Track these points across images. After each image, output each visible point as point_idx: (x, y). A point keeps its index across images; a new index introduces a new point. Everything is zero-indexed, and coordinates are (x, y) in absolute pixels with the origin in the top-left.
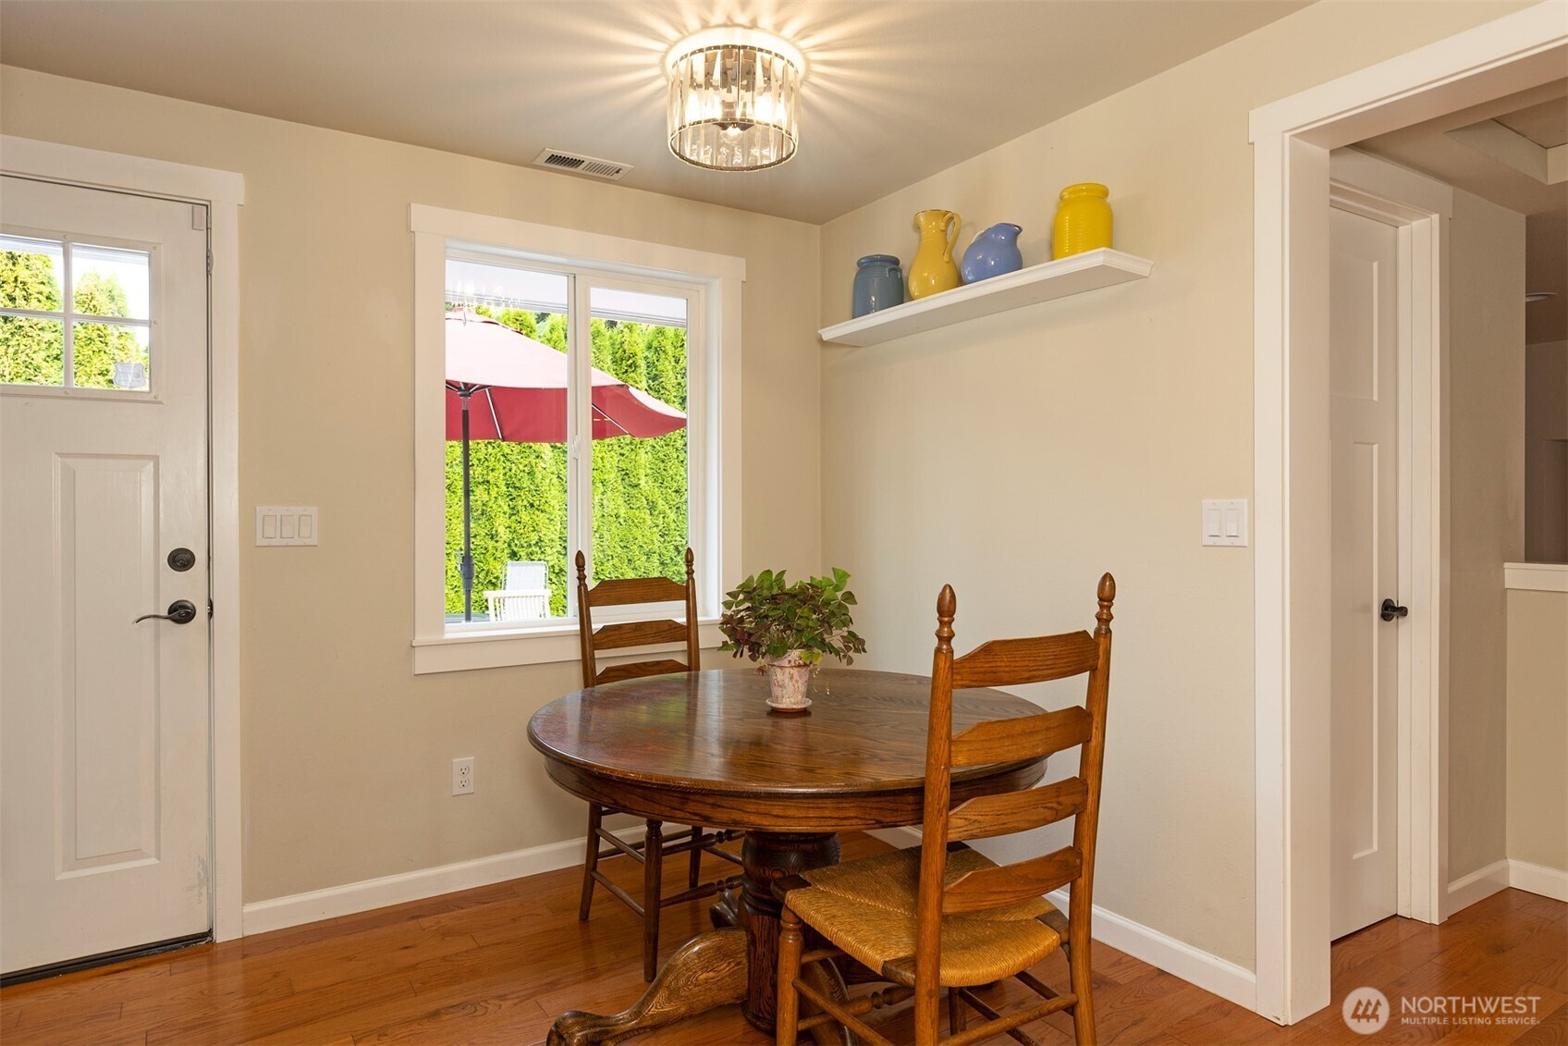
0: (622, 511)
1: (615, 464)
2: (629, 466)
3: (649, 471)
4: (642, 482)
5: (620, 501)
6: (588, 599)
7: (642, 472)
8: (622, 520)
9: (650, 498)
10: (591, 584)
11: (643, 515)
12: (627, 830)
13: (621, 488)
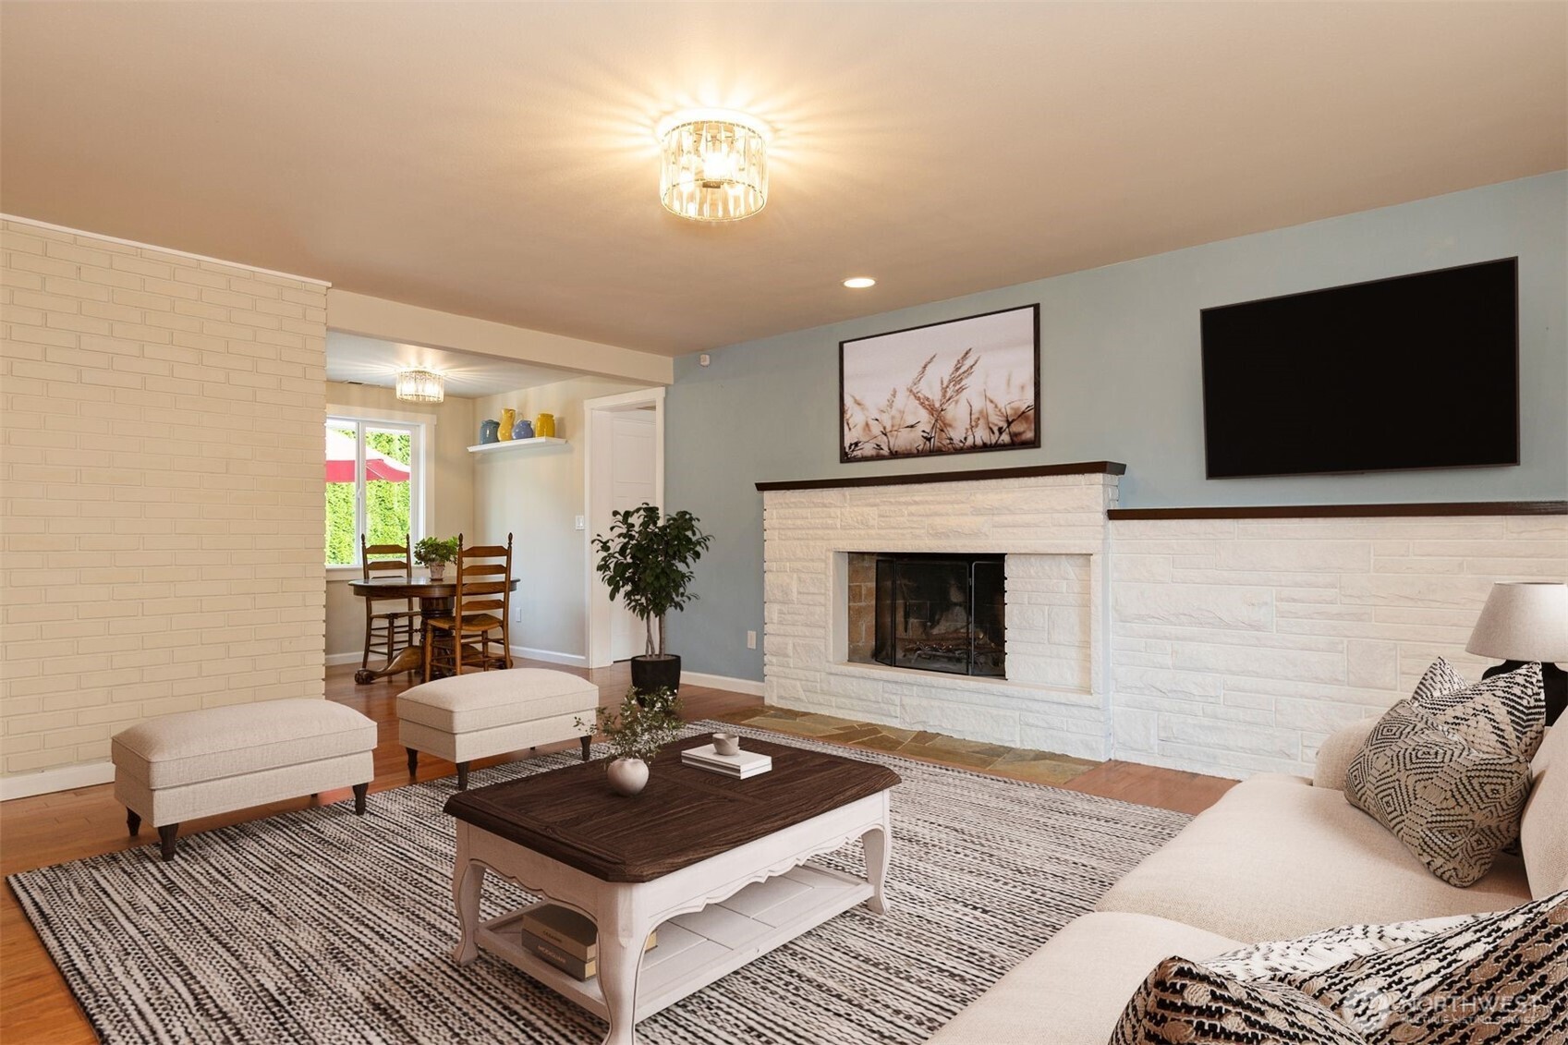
0: (379, 527)
1: (374, 492)
2: (385, 495)
3: (401, 499)
4: (395, 507)
5: (378, 520)
6: (365, 551)
7: (395, 499)
8: (379, 534)
9: (401, 518)
10: (368, 546)
11: (395, 530)
12: (381, 607)
13: (379, 510)
